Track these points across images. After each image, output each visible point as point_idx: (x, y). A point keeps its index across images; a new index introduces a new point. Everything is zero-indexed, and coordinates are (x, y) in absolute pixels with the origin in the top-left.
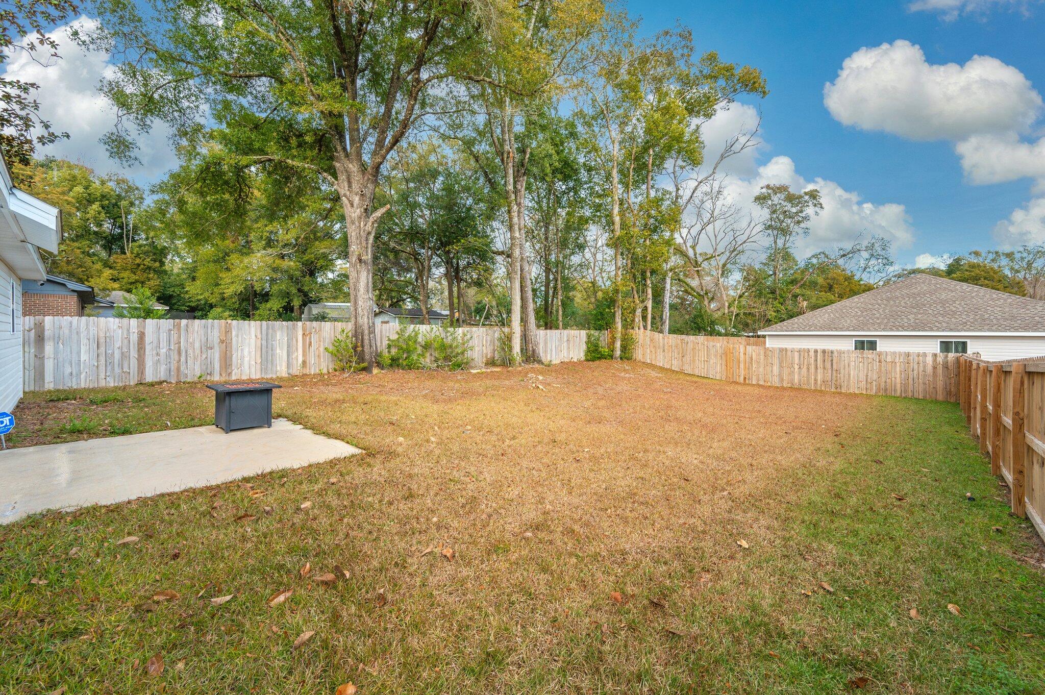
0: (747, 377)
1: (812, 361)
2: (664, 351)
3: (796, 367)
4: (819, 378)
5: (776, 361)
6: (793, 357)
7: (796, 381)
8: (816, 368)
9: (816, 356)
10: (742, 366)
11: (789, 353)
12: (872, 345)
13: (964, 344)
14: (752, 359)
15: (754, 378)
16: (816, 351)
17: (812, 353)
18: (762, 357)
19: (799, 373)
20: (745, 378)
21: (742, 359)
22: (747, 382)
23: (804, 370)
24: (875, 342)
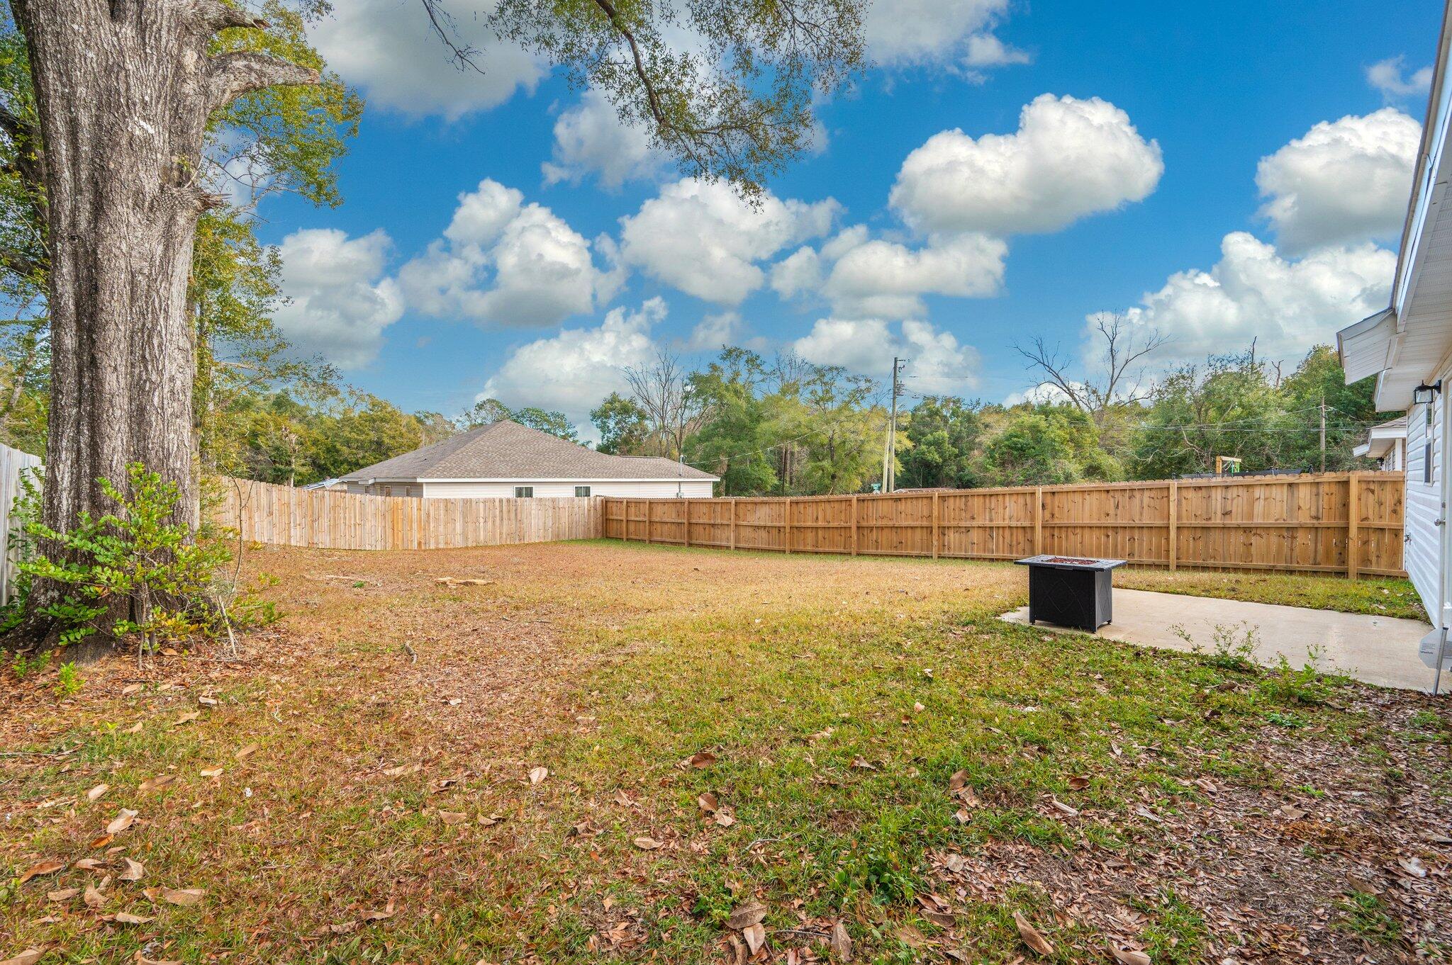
0: (423, 541)
1: (497, 512)
2: (271, 514)
3: (482, 520)
4: (504, 531)
5: (458, 517)
6: (478, 510)
7: (482, 538)
8: (502, 520)
9: (501, 506)
10: (415, 526)
11: (474, 504)
12: (529, 493)
13: (588, 489)
14: (428, 515)
15: (432, 541)
16: (501, 501)
17: (497, 503)
18: (442, 512)
19: (485, 530)
20: (420, 543)
21: (415, 517)
22: (423, 548)
23: (490, 524)
24: (531, 489)
